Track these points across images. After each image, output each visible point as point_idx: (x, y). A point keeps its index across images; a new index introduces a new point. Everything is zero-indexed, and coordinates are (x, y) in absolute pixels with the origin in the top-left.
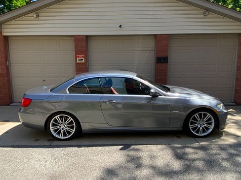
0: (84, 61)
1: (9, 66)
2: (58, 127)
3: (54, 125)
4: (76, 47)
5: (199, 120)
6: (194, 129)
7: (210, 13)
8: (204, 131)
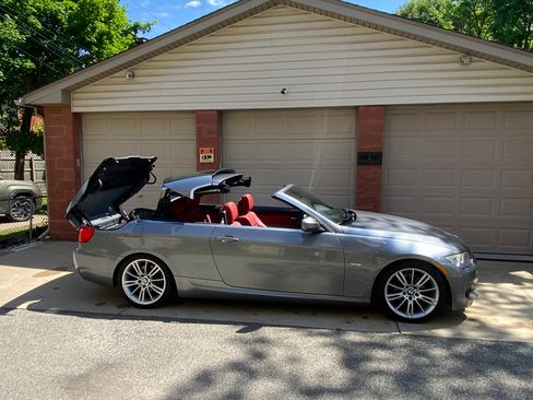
0: (212, 160)
1: (80, 168)
2: (136, 282)
3: (129, 278)
4: (199, 133)
5: (406, 284)
6: (395, 303)
7: (475, 58)
8: (417, 310)
